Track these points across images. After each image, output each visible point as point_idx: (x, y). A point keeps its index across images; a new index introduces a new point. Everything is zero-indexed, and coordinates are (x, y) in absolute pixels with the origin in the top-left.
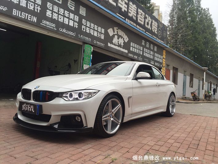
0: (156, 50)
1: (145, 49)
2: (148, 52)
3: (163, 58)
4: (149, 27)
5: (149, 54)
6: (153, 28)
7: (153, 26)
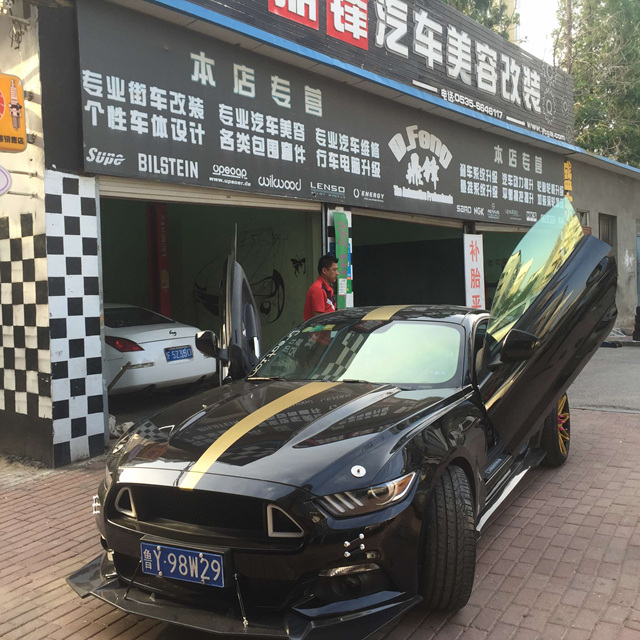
0: (539, 169)
1: (504, 175)
2: (516, 186)
3: (566, 192)
4: (515, 97)
5: (519, 189)
6: (526, 98)
7: (526, 89)
